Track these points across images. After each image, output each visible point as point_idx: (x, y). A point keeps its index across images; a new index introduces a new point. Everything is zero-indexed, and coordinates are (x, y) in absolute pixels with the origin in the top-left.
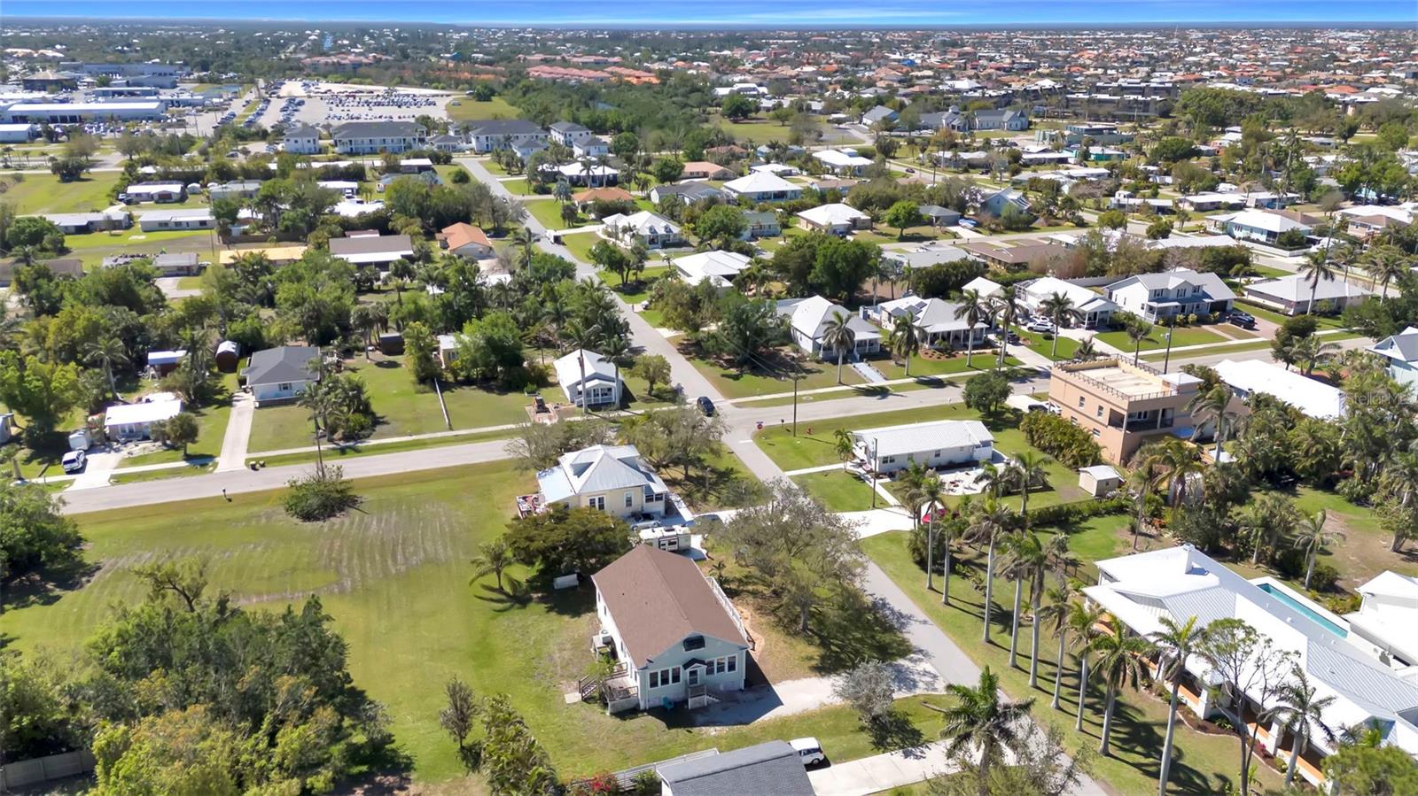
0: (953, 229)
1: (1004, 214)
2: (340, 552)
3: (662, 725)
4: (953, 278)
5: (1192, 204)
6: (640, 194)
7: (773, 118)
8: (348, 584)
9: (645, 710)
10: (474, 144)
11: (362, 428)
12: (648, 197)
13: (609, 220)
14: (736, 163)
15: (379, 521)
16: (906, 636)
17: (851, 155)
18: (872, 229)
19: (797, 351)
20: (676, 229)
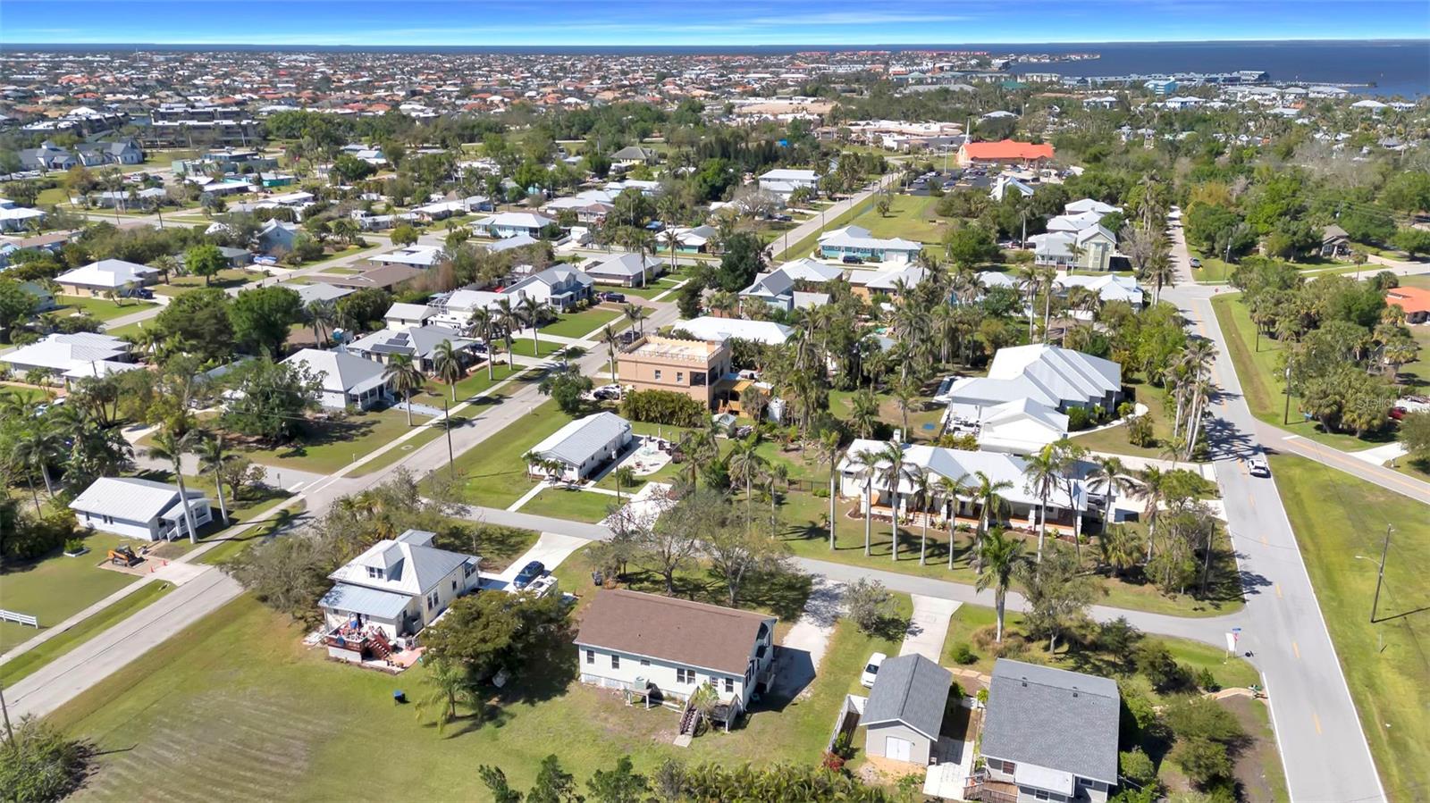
0: (253, 268)
3: (769, 715)
5: (429, 214)
9: (747, 712)
15: (163, 746)
16: (791, 572)
18: (163, 282)
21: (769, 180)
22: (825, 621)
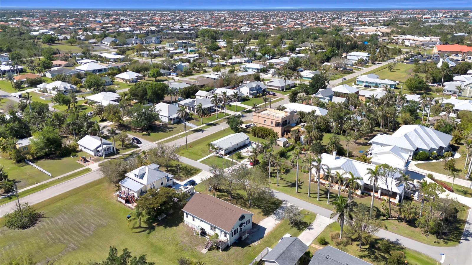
1: (183, 70)
2: (55, 236)
3: (239, 248)
4: (191, 92)
5: (230, 63)
8: (72, 246)
9: (231, 246)
11: (12, 186)
12: (45, 76)
13: (39, 86)
15: (60, 219)
17: (115, 55)
18: (144, 79)
19: (161, 122)
20: (74, 87)
21: (351, 55)
22: (279, 218)
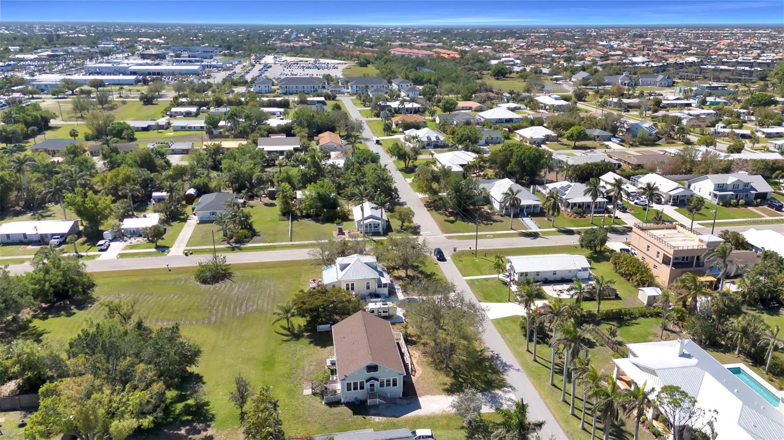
0: (607, 143)
1: (638, 135)
2: (215, 302)
3: (350, 412)
4: (595, 172)
5: (764, 133)
6: (431, 118)
7: (519, 78)
8: (213, 319)
9: (344, 403)
10: (350, 90)
11: (246, 237)
12: (434, 120)
13: (407, 132)
14: (489, 102)
15: (239, 287)
16: (505, 377)
17: (556, 99)
18: (558, 141)
19: (491, 209)
20: (442, 138)
